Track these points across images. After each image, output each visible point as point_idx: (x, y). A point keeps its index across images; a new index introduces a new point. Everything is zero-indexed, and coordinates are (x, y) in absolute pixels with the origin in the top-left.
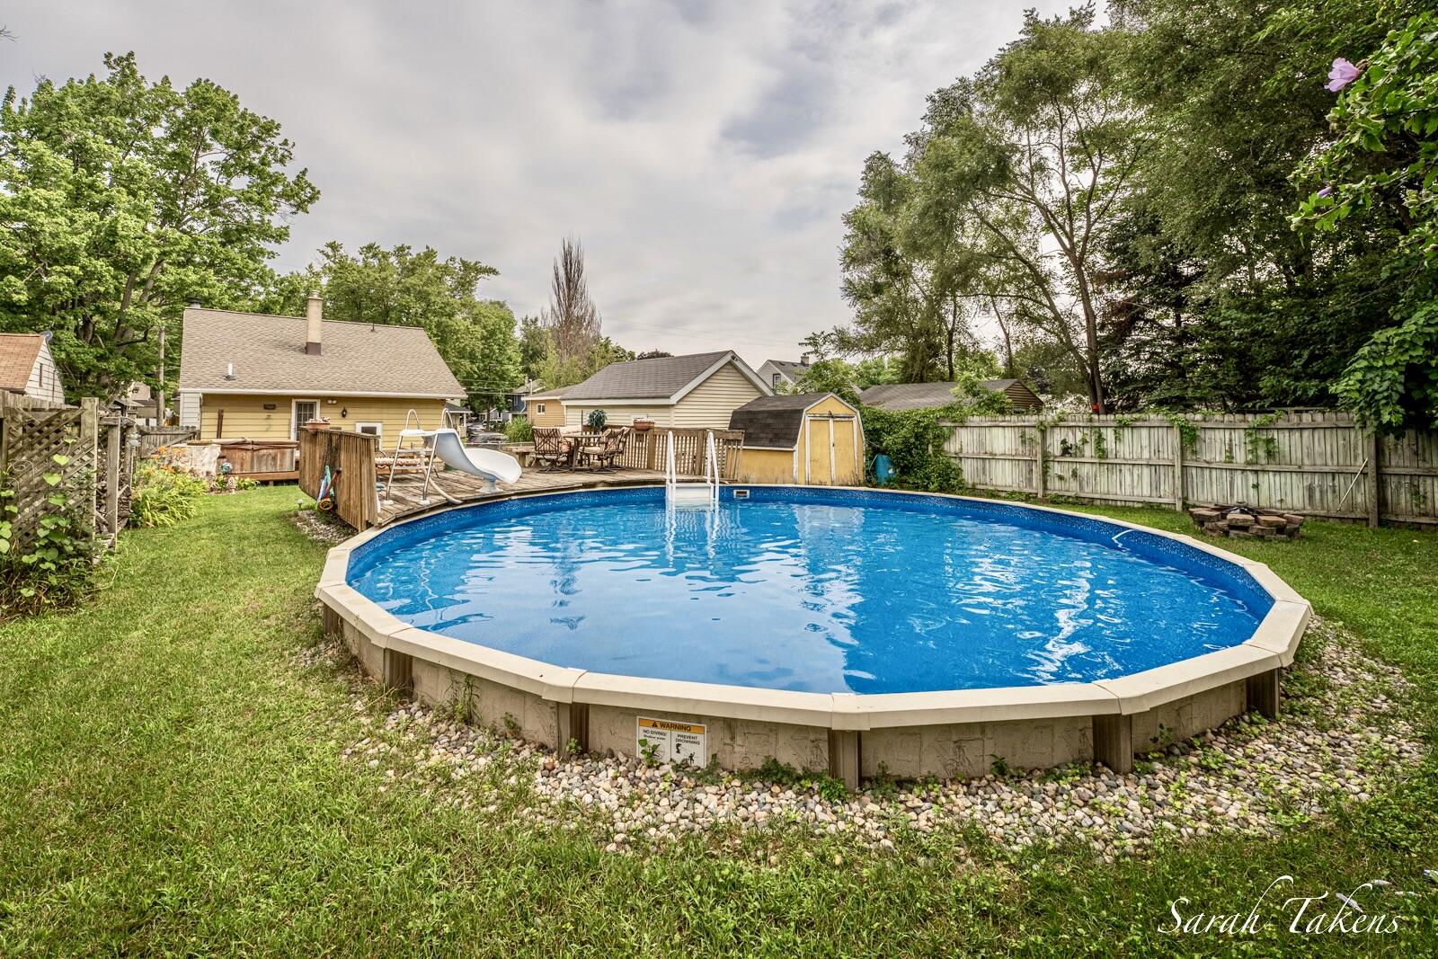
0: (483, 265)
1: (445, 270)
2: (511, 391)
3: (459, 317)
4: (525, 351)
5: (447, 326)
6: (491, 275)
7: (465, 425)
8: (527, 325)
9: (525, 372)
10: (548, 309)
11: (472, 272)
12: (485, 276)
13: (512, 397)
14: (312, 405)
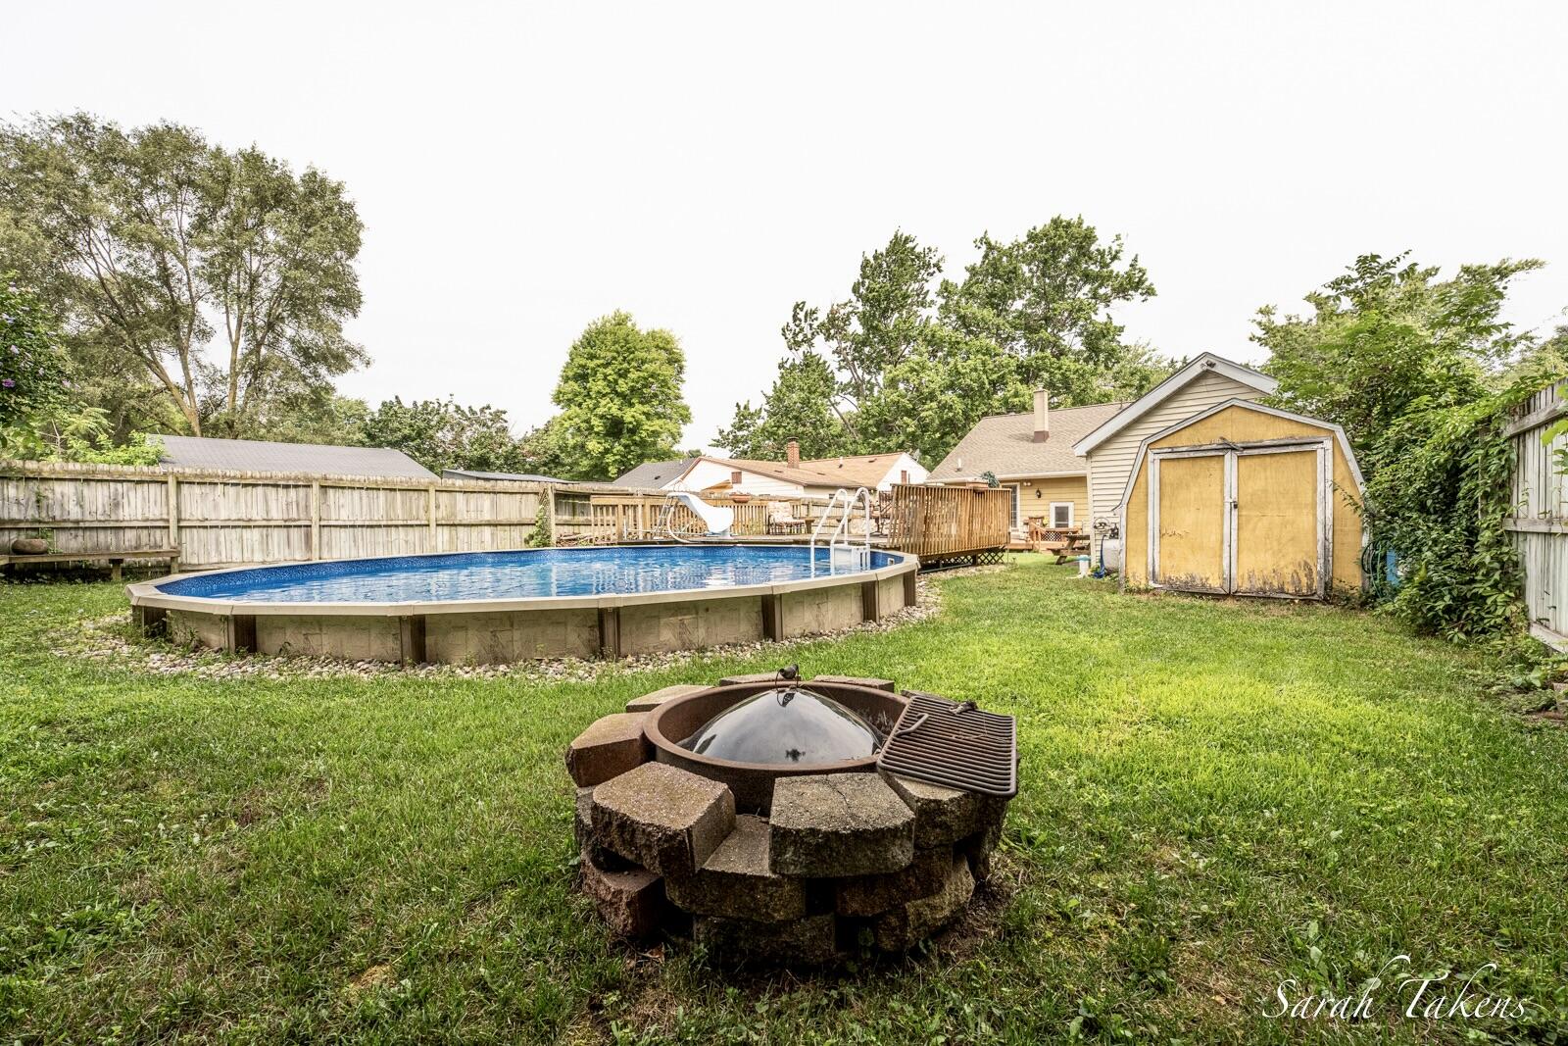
14: (1014, 488)
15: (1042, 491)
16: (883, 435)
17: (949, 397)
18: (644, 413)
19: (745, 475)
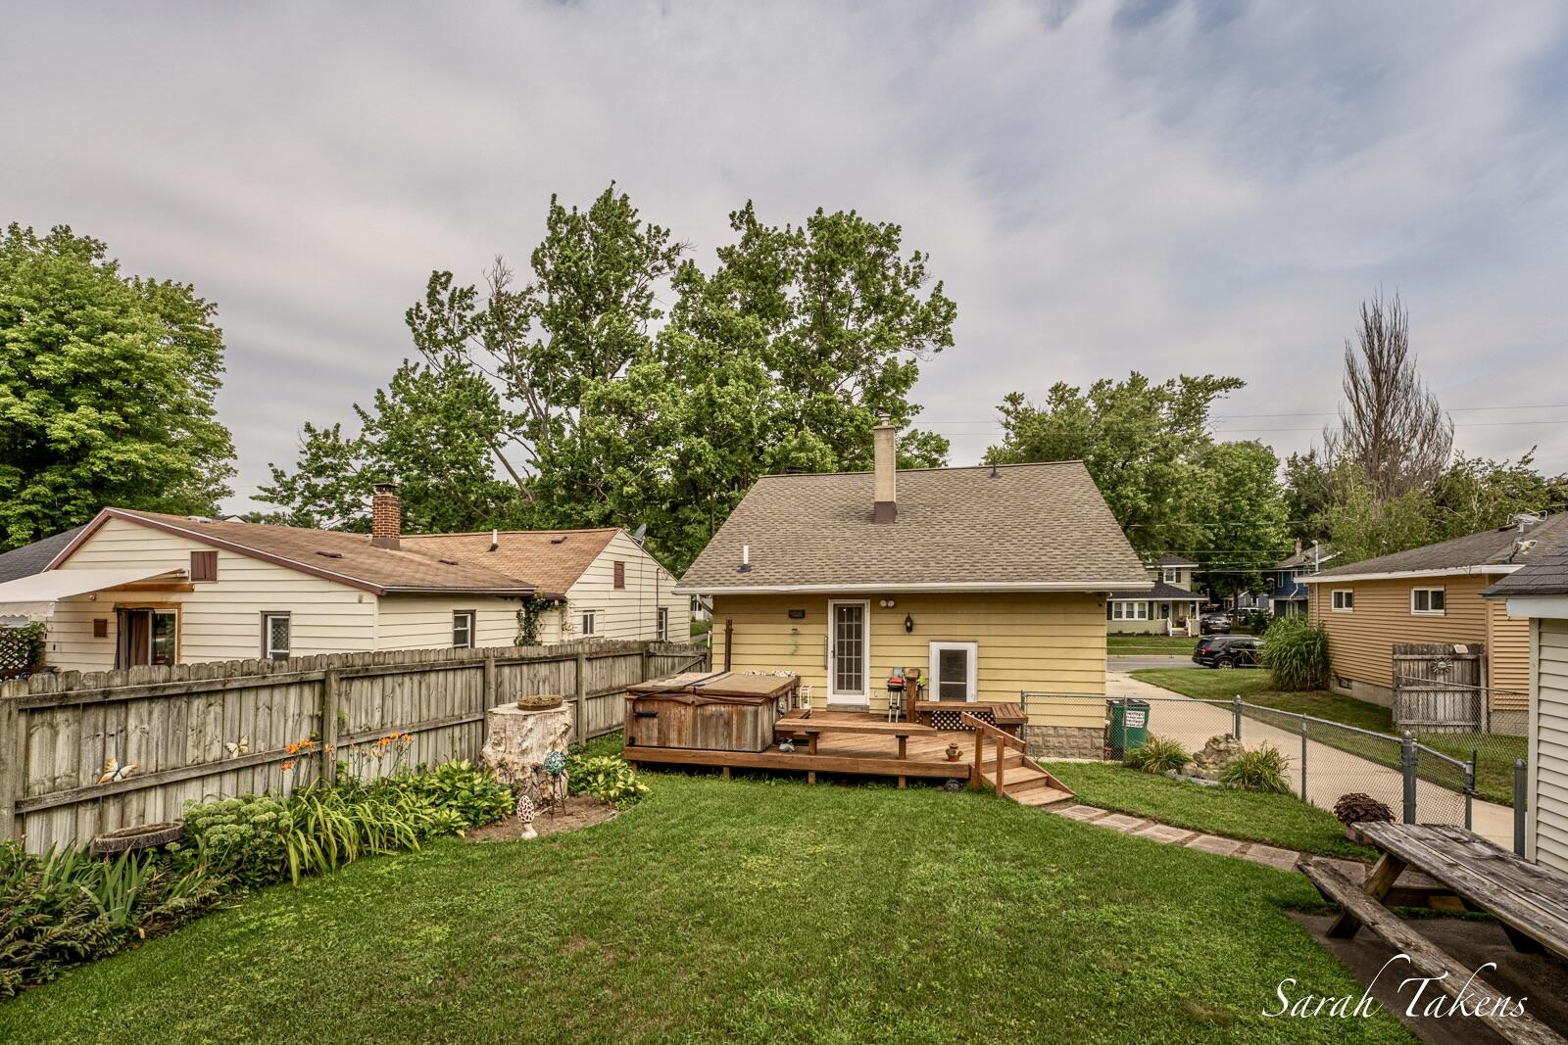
0: (1217, 378)
1: (1158, 395)
2: (1273, 565)
3: (1180, 460)
4: (1295, 504)
5: (1162, 476)
6: (1232, 390)
7: (1198, 618)
8: (1297, 466)
9: (1295, 536)
10: (1337, 426)
11: (1196, 393)
12: (1221, 393)
13: (1275, 575)
14: (860, 609)
15: (916, 618)
16: (579, 501)
17: (699, 444)
18: (102, 427)
19: (226, 562)
